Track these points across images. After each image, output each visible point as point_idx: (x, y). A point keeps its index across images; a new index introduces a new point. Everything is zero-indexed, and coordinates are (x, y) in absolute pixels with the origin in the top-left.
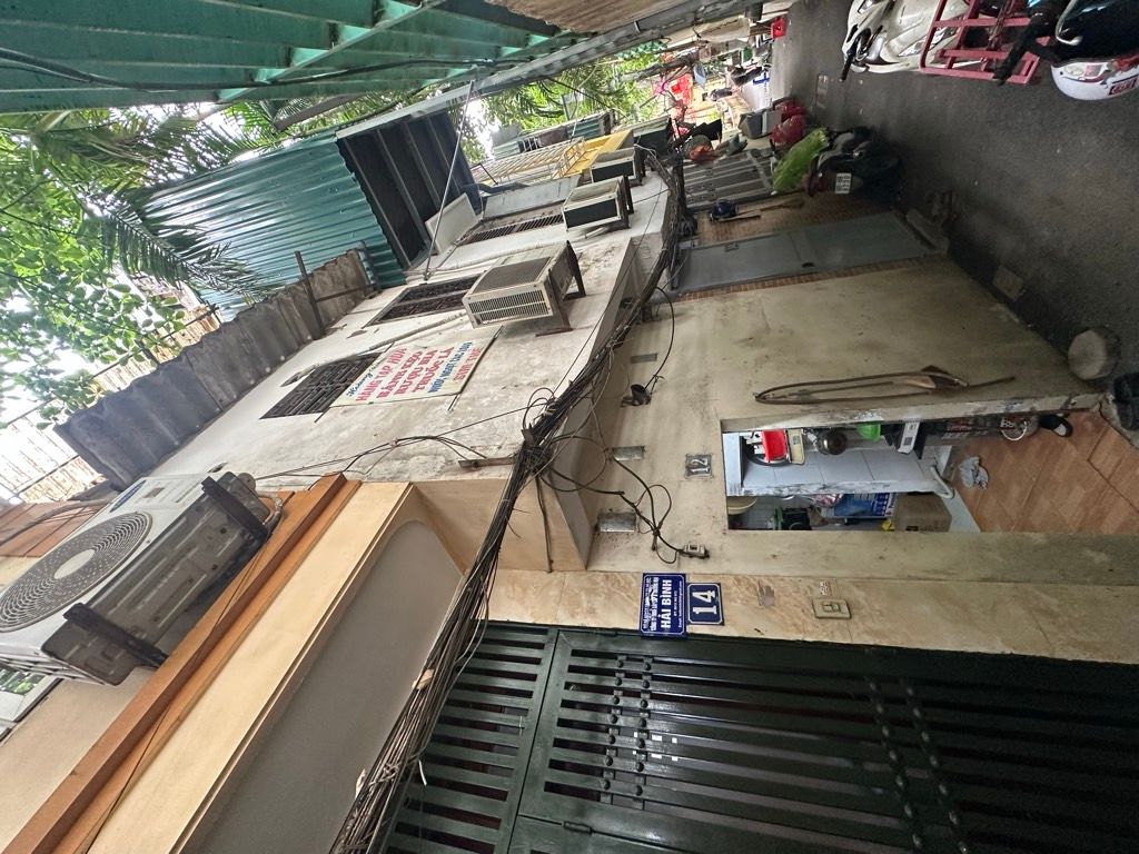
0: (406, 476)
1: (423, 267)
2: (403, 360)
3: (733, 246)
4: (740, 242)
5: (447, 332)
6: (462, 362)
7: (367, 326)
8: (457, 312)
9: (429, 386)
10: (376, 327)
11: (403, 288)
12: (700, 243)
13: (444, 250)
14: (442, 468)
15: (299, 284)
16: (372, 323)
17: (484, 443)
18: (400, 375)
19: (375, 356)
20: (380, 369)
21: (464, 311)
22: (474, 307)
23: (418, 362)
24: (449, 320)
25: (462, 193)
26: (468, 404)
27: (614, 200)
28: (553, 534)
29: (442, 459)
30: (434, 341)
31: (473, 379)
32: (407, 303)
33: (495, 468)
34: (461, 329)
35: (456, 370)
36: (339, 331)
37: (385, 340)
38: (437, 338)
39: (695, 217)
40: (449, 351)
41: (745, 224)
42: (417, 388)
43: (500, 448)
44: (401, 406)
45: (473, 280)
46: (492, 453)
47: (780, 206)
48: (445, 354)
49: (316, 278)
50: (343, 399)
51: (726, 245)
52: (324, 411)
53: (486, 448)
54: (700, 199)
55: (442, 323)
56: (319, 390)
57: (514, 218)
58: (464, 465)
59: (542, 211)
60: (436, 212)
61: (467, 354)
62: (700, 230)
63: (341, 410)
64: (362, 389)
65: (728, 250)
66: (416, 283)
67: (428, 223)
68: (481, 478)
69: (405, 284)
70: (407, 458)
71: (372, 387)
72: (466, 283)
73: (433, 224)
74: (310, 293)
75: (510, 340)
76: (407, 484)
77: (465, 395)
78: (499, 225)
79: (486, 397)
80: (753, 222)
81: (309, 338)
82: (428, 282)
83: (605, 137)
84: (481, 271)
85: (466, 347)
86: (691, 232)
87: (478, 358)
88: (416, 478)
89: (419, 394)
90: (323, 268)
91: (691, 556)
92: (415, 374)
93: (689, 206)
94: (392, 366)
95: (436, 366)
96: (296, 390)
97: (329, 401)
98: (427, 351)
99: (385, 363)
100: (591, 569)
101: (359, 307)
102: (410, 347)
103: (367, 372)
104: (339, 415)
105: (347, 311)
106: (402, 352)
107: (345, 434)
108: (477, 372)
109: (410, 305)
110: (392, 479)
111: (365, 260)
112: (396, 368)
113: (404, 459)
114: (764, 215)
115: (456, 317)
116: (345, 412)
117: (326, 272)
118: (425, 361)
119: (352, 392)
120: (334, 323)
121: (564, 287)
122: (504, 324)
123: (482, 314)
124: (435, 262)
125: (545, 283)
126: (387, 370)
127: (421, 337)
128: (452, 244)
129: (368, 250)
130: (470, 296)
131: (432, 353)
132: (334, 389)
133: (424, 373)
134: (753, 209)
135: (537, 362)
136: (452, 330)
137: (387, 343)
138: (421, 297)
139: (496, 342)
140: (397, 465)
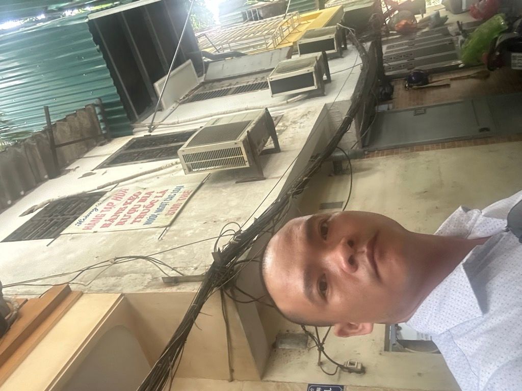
0: (119, 289)
1: (148, 121)
2: (125, 199)
3: (422, 111)
4: (429, 107)
5: (164, 176)
6: (174, 201)
7: (96, 168)
8: (173, 161)
9: (144, 220)
10: (104, 170)
11: (130, 138)
12: (393, 108)
13: (168, 107)
14: (149, 283)
15: (43, 132)
16: (101, 166)
17: (184, 265)
18: (122, 210)
19: (101, 194)
20: (105, 204)
21: (178, 160)
22: (187, 158)
23: (137, 200)
24: (167, 167)
25: (188, 59)
26: (175, 235)
27: (312, 73)
28: (234, 344)
29: (150, 276)
30: (153, 184)
31: (181, 215)
32: (133, 151)
33: (190, 284)
34: (175, 175)
35: (168, 207)
36: (72, 172)
37: (111, 181)
38: (156, 182)
39: (392, 84)
40: (164, 192)
41: (435, 92)
42: (134, 221)
43: (196, 269)
44: (119, 235)
45: (189, 134)
46: (189, 273)
47: (468, 77)
48: (161, 195)
49: (58, 127)
50: (72, 228)
51: (415, 110)
52: (55, 237)
53: (185, 268)
54: (399, 67)
55: (161, 169)
56: (51, 220)
57: (230, 81)
58: (166, 281)
59: (255, 76)
60: (164, 75)
61: (178, 195)
62: (395, 95)
63: (70, 236)
64: (88, 221)
65: (416, 114)
66: (141, 134)
67: (156, 84)
68: (178, 291)
69: (132, 134)
70: (121, 275)
71: (98, 218)
72: (183, 136)
73: (160, 86)
74: (52, 139)
75: (214, 185)
76: (120, 294)
77: (174, 227)
78: (218, 87)
79: (190, 229)
80: (443, 90)
81: (46, 177)
82: (152, 134)
83: (318, 11)
84: (197, 127)
85: (178, 189)
86: (387, 97)
87: (187, 198)
88: (127, 291)
89: (136, 226)
90: (65, 120)
91: (351, 371)
92: (134, 210)
93: (387, 74)
94: (115, 202)
95: (152, 204)
96: (31, 220)
97: (59, 230)
98: (145, 191)
99: (110, 200)
100: (265, 379)
101: (90, 152)
102: (131, 188)
103: (93, 207)
104: (68, 241)
105: (80, 155)
106: (125, 191)
107: (71, 256)
108: (185, 209)
109: (134, 153)
110: (108, 291)
111: (99, 114)
112: (119, 205)
113: (119, 276)
114: (454, 85)
115: (173, 165)
116: (73, 238)
117: (66, 123)
118: (143, 200)
119: (80, 223)
120: (68, 165)
121: (261, 144)
122: (211, 172)
123: (193, 163)
124: (159, 117)
125: (244, 142)
126: (111, 205)
127: (142, 180)
128: (176, 102)
129: (103, 106)
130: (185, 148)
131: (150, 194)
132: (64, 220)
133: (141, 209)
134: (445, 78)
135: (233, 203)
136: (168, 175)
137: (113, 183)
138: (145, 146)
139: (204, 187)
140: (112, 280)
